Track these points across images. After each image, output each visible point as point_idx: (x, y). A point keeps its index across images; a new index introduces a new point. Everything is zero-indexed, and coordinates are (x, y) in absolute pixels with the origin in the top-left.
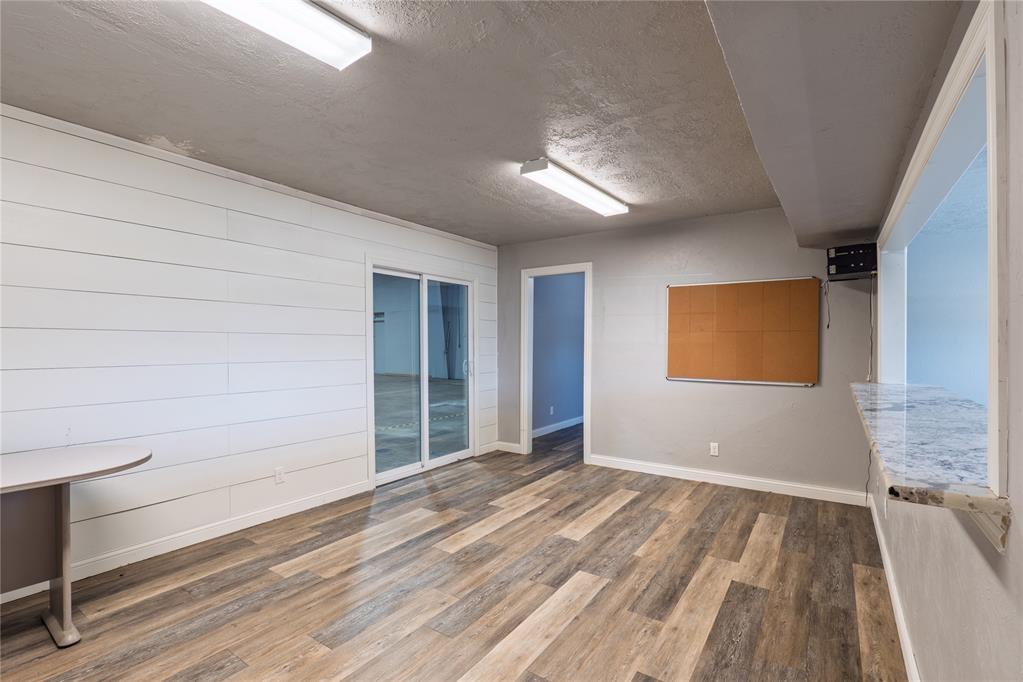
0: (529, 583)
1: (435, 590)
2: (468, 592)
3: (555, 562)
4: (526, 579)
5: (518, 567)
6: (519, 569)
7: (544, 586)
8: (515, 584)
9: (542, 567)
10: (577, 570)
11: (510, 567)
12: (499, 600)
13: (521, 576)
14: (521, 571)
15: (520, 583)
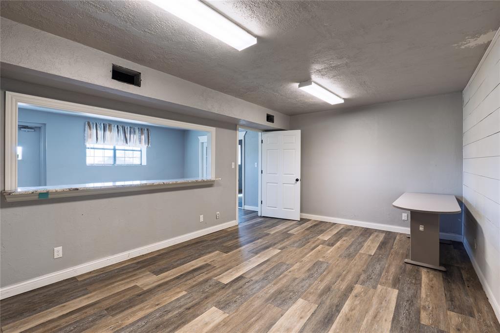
0: (253, 279)
1: (297, 277)
2: (281, 276)
3: (237, 289)
4: (254, 281)
5: (258, 288)
6: (257, 286)
7: (247, 277)
8: (260, 278)
9: (245, 287)
10: (227, 284)
11: (262, 287)
12: (267, 272)
13: (256, 282)
14: (257, 285)
15: (257, 279)
